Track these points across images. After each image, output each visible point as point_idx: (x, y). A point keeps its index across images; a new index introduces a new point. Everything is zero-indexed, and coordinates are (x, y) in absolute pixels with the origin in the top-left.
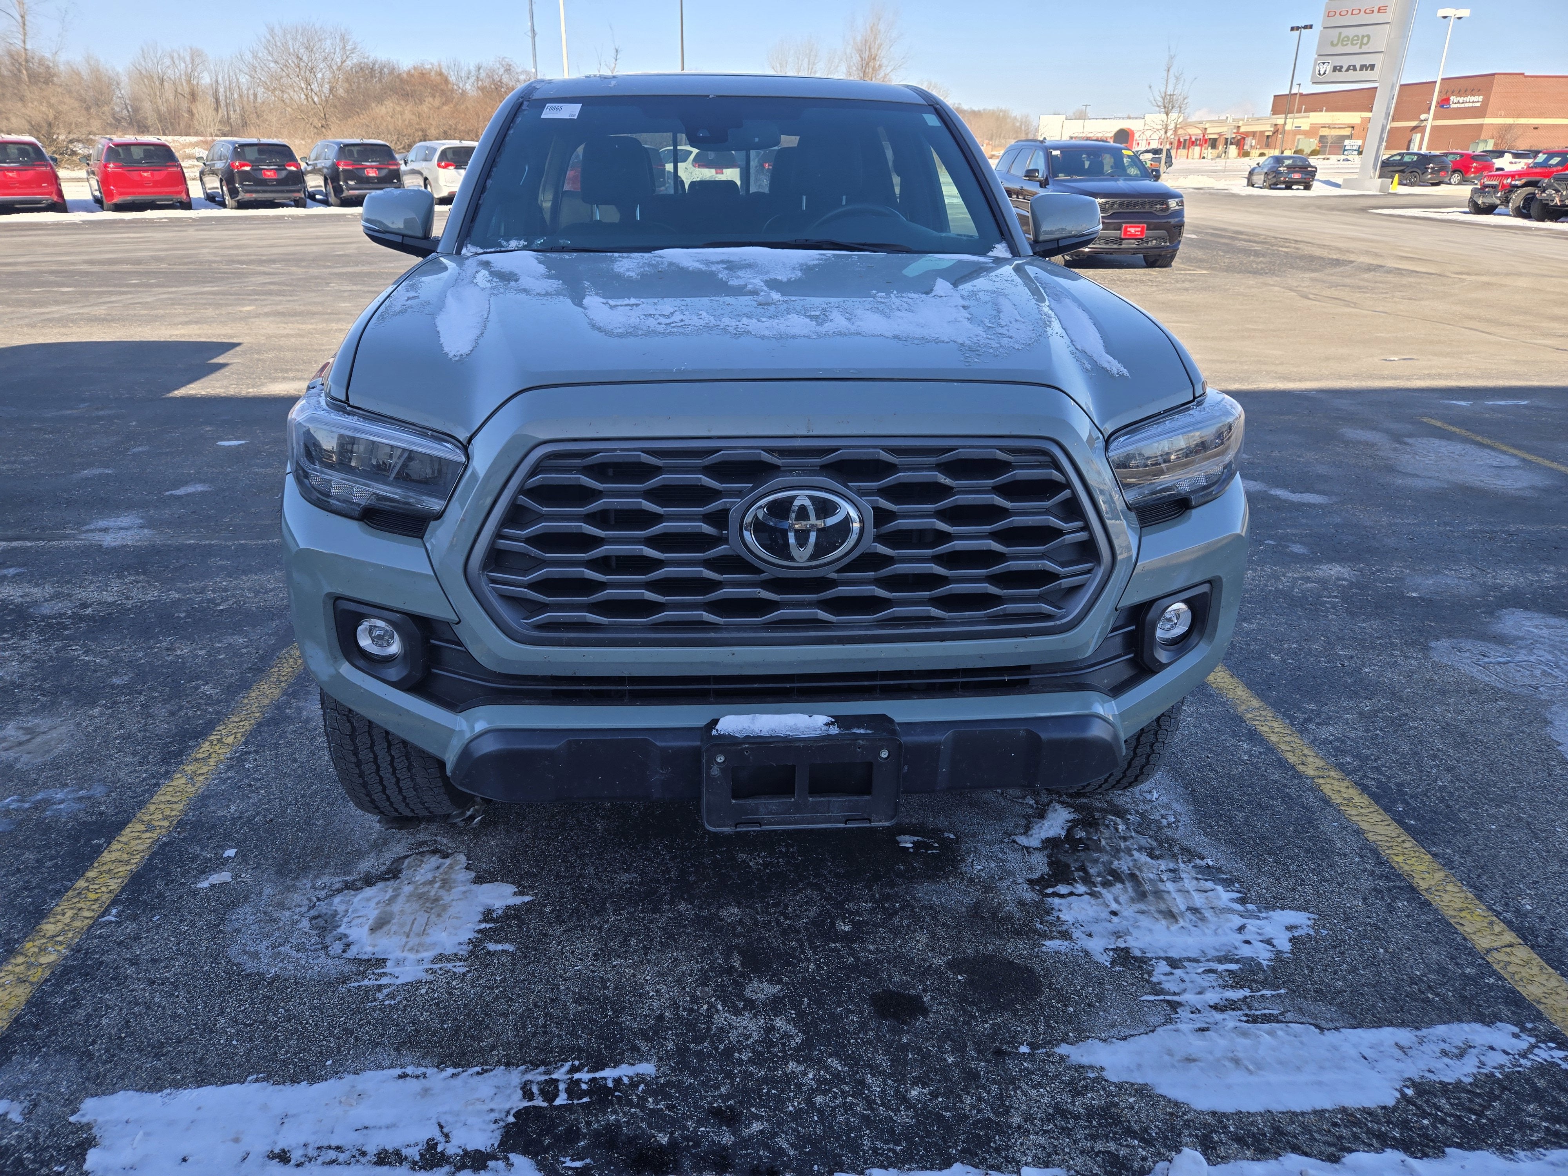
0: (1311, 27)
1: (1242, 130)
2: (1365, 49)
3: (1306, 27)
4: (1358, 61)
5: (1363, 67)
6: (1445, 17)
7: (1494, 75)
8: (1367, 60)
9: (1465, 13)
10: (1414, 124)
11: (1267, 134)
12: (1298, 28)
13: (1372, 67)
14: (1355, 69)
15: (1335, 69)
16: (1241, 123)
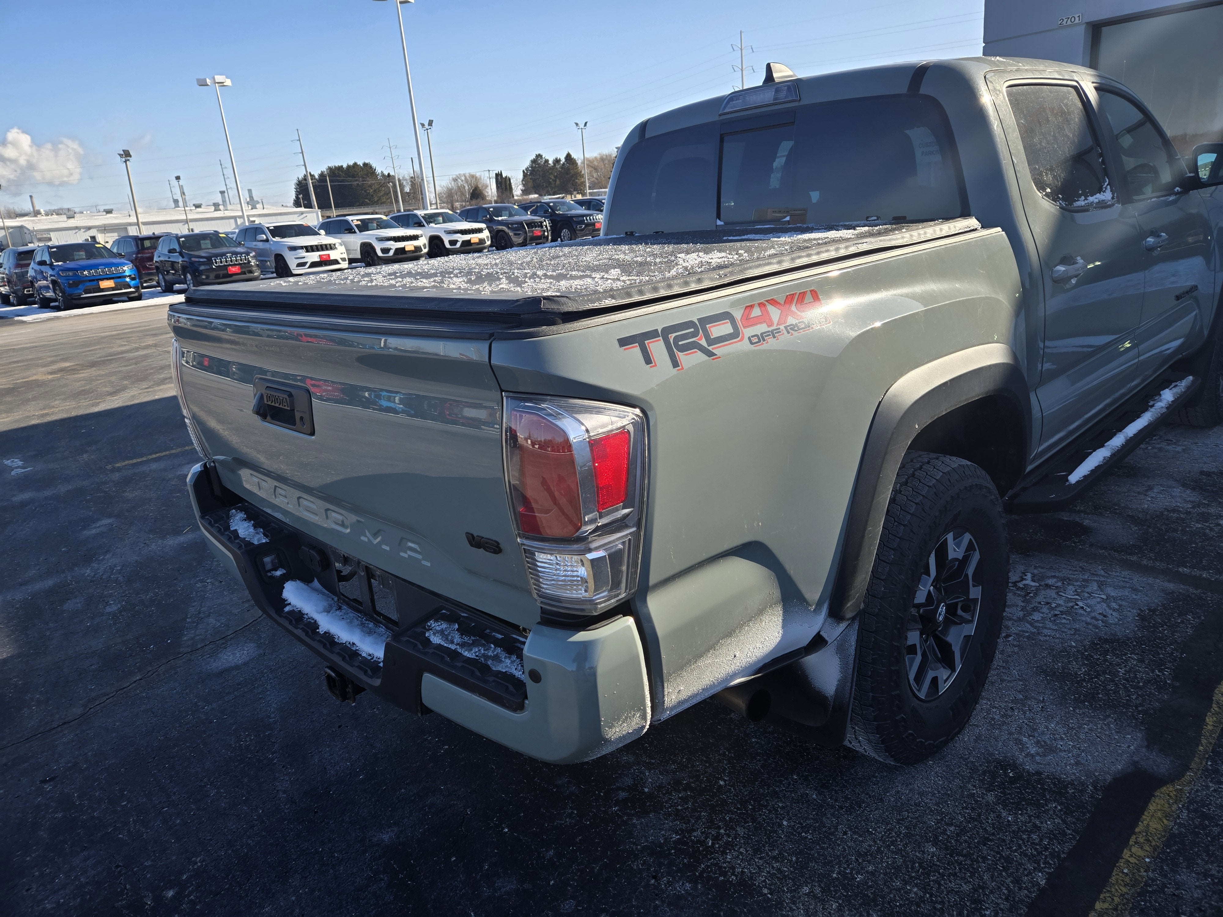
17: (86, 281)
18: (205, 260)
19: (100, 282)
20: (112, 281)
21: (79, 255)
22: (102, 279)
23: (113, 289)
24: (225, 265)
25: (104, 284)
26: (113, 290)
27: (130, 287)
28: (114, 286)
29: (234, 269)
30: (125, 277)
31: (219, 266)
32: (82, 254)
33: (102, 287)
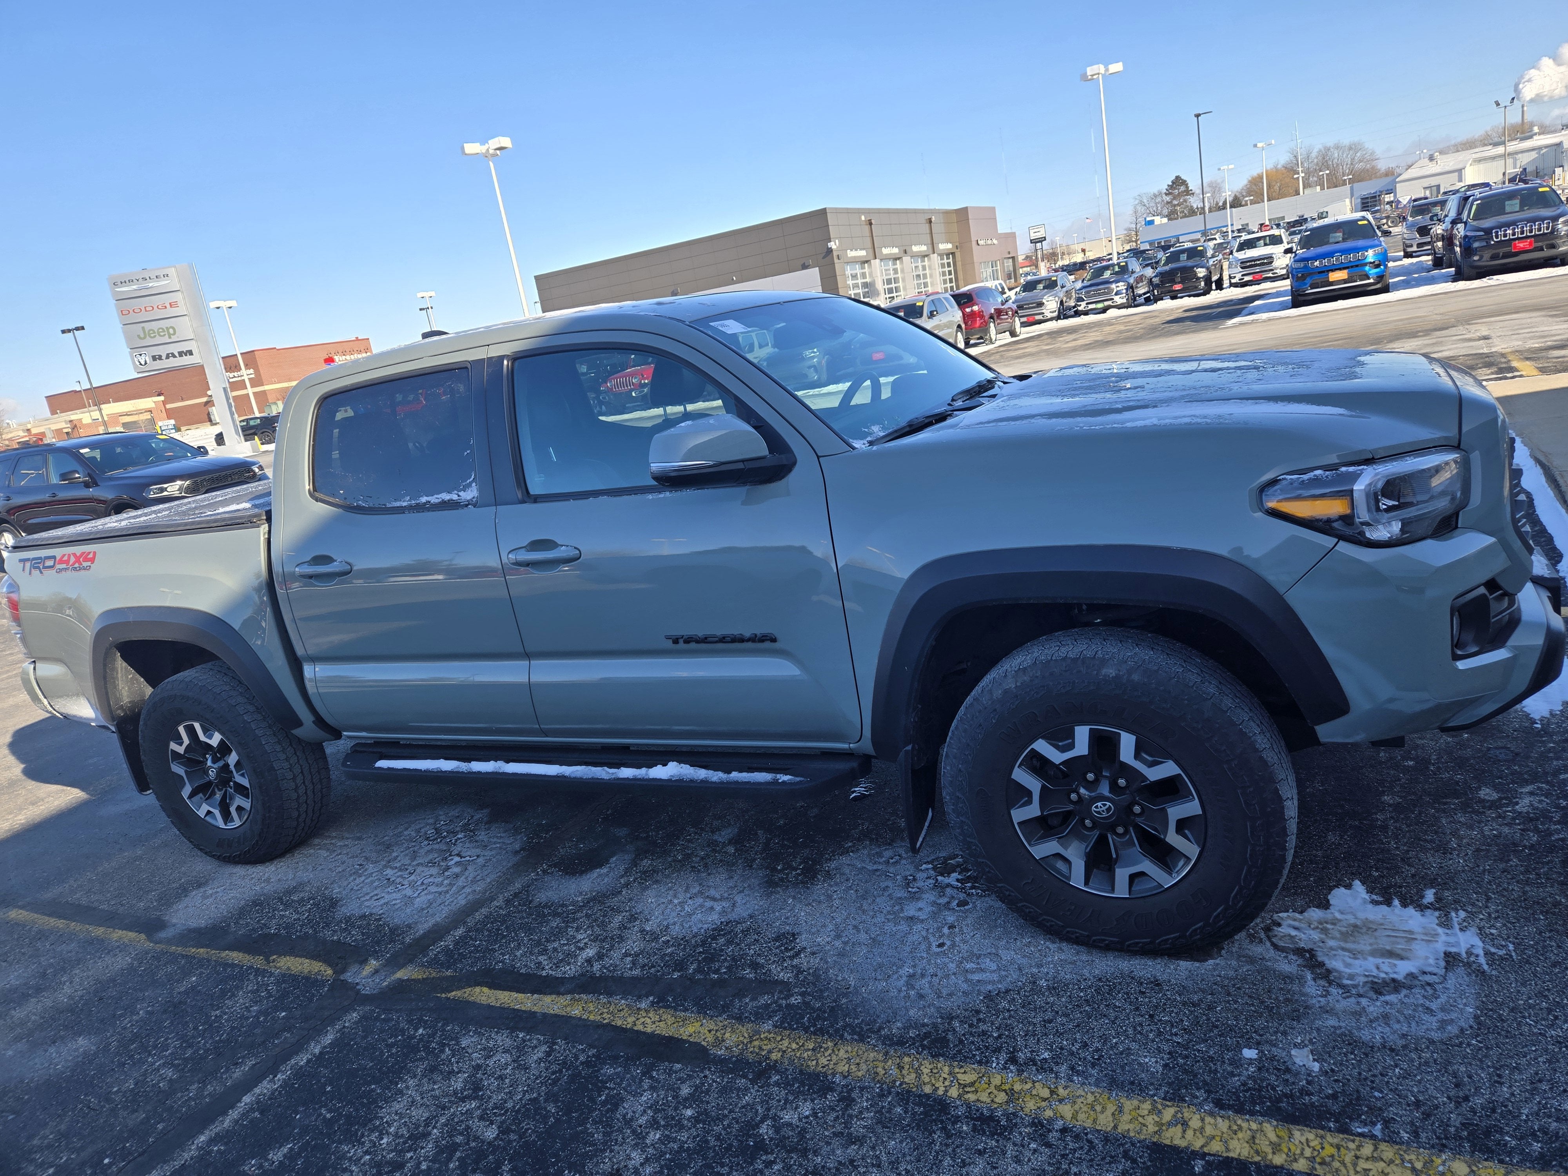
0: (83, 328)
1: (34, 431)
2: (174, 339)
3: (77, 329)
4: (175, 349)
5: (181, 354)
6: (218, 308)
7: (253, 351)
8: (184, 347)
9: (233, 303)
10: (205, 399)
11: (65, 431)
12: (69, 331)
13: (190, 353)
14: (174, 356)
15: (154, 358)
16: (29, 426)
17: (1314, 273)
18: (1482, 233)
19: (1331, 274)
20: (1346, 271)
21: (1335, 237)
22: (1332, 271)
23: (1345, 281)
24: (1510, 240)
25: (1334, 276)
26: (1345, 283)
27: (1369, 278)
28: (1346, 277)
29: (1521, 245)
30: (1366, 264)
31: (1501, 241)
32: (1339, 235)
33: (1331, 280)
